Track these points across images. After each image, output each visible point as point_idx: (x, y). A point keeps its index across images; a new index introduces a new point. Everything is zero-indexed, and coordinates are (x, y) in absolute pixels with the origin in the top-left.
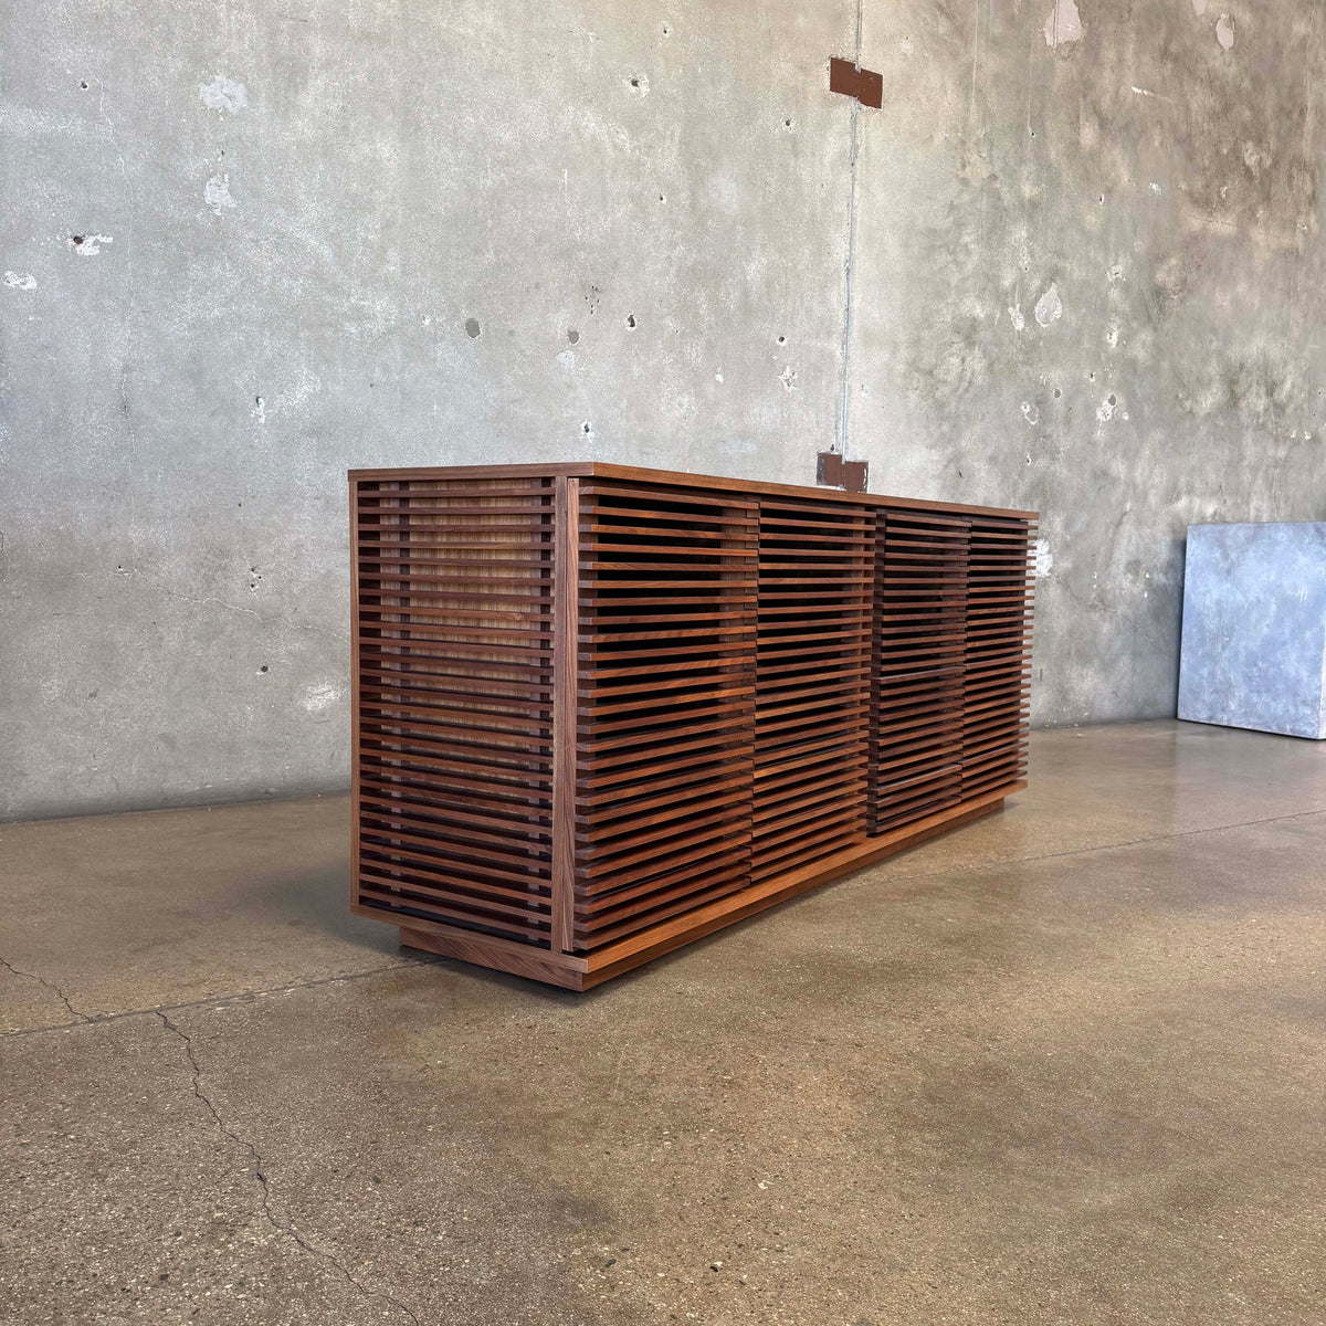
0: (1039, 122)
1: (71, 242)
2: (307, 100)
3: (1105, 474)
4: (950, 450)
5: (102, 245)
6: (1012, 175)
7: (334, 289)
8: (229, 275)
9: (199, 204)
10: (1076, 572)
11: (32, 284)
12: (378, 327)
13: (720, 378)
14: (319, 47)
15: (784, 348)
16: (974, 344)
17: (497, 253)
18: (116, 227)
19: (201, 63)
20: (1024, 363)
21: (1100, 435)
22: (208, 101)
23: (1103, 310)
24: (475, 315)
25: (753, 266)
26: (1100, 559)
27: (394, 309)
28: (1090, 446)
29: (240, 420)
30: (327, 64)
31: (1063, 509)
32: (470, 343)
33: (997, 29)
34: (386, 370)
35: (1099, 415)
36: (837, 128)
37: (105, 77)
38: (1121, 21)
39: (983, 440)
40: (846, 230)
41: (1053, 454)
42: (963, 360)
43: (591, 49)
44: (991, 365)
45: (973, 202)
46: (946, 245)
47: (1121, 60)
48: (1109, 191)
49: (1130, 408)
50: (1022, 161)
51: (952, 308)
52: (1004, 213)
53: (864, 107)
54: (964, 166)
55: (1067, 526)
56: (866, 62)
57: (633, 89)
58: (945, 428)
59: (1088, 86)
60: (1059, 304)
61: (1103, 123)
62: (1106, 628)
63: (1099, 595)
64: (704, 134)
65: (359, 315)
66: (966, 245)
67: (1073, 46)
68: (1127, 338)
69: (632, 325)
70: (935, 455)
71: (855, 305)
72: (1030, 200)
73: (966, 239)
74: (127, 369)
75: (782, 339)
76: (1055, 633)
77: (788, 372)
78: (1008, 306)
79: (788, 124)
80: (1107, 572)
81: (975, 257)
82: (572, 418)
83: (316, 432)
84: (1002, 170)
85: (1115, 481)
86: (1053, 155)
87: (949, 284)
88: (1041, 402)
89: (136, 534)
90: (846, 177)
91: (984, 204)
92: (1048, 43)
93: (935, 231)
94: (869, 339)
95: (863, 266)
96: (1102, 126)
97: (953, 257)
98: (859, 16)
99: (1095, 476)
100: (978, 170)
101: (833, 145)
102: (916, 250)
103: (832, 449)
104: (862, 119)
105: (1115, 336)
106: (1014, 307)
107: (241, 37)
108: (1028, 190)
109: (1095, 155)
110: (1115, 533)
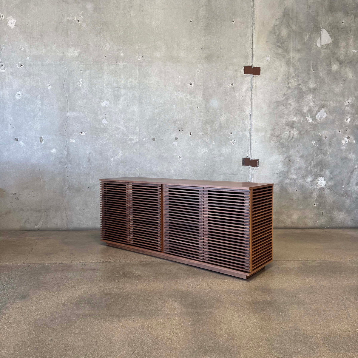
0: (316, 68)
1: (80, 133)
2: (120, 102)
3: (346, 158)
4: (286, 155)
5: (85, 133)
6: (306, 83)
7: (126, 136)
8: (107, 135)
9: (102, 124)
10: (335, 185)
11: (74, 141)
12: (135, 141)
13: (214, 143)
14: (122, 92)
15: (232, 135)
16: (294, 128)
17: (159, 124)
18: (87, 130)
19: (101, 99)
20: (312, 131)
21: (343, 147)
22: (103, 106)
23: (343, 113)
24: (154, 137)
25: (222, 118)
26: (345, 182)
27: (138, 138)
28: (339, 151)
29: (109, 161)
30: (124, 95)
31: (329, 168)
32: (153, 142)
33: (299, 47)
34: (136, 150)
35: (343, 142)
36: (246, 82)
37: (85, 105)
38: (347, 33)
39: (298, 152)
40: (250, 106)
41: (325, 154)
42: (290, 132)
43: (180, 80)
44: (300, 133)
45: (292, 92)
46: (283, 105)
47: (347, 44)
48: (344, 81)
49: (355, 139)
50: (310, 78)
51: (285, 120)
52: (303, 93)
53: (255, 76)
54: (288, 84)
55: (331, 173)
56: (255, 65)
57: (190, 85)
58: (284, 149)
59: (334, 54)
60: (325, 113)
61: (341, 63)
62: (348, 201)
63: (345, 192)
64: (208, 91)
65: (131, 140)
66: (290, 103)
67: (328, 45)
68: (353, 120)
69: (191, 135)
70: (281, 156)
71: (253, 123)
72: (313, 88)
73: (290, 102)
74: (89, 154)
75: (231, 133)
76: (328, 202)
77: (233, 141)
78: (305, 116)
79: (232, 84)
80: (348, 185)
81: (293, 106)
82: (176, 155)
83: (123, 162)
84: (302, 82)
85: (350, 160)
86: (321, 75)
87: (284, 114)
88: (319, 140)
89: (91, 182)
90: (249, 93)
91: (296, 92)
92: (318, 46)
93: (279, 101)
94: (257, 130)
95: (255, 113)
96: (340, 64)
97: (285, 107)
98: (253, 55)
99: (342, 159)
100: (294, 83)
101: (245, 86)
102: (272, 107)
103: (247, 157)
104: (254, 79)
105: (349, 120)
106: (308, 116)
107: (108, 93)
108: (312, 86)
109: (338, 72)
110: (351, 174)
